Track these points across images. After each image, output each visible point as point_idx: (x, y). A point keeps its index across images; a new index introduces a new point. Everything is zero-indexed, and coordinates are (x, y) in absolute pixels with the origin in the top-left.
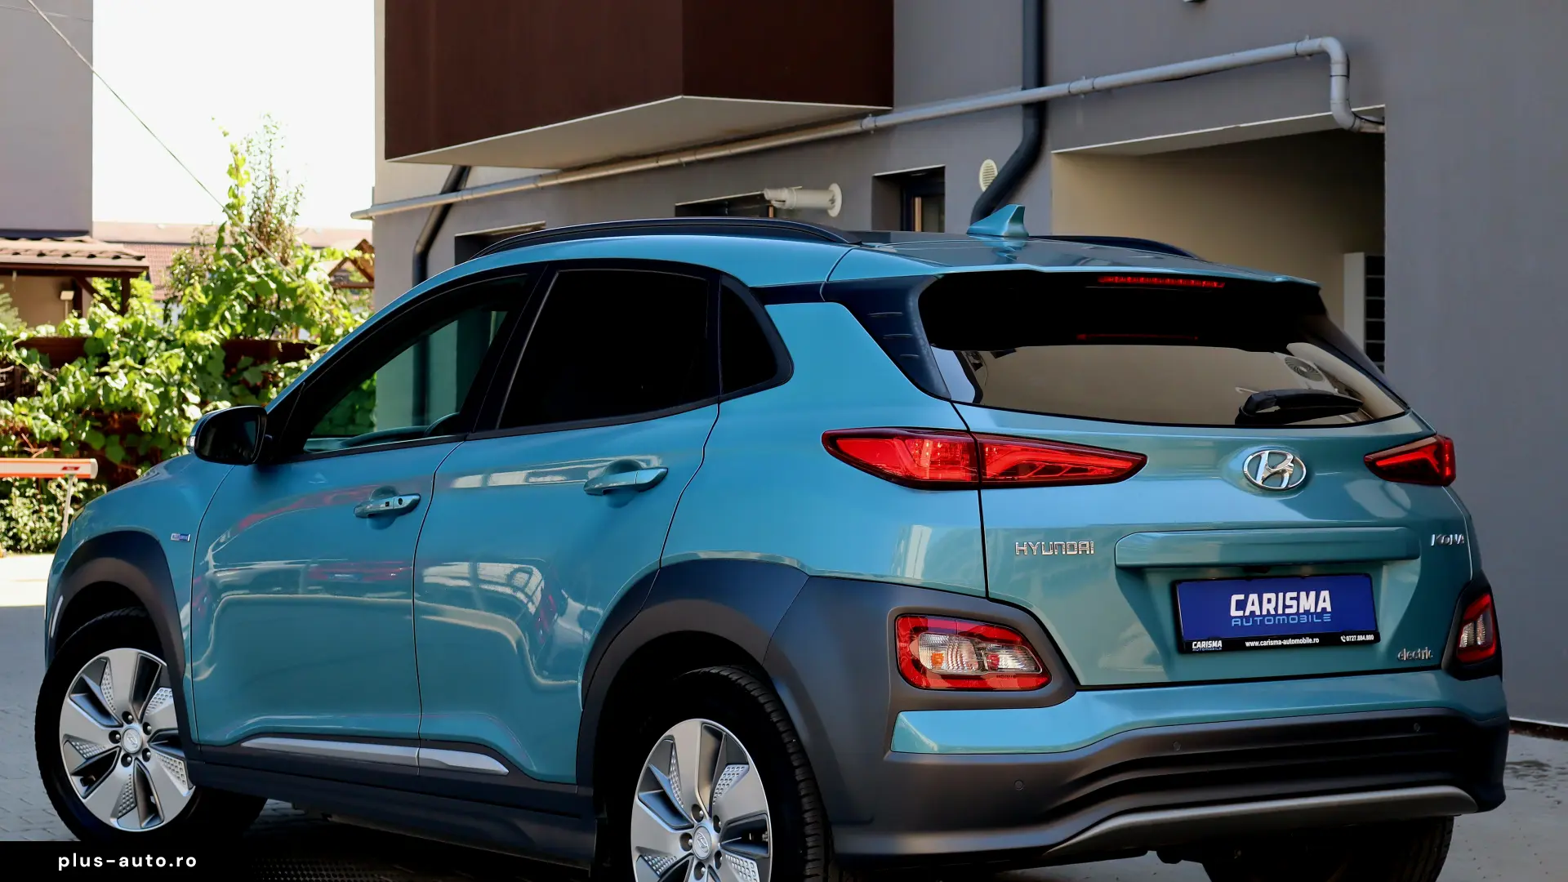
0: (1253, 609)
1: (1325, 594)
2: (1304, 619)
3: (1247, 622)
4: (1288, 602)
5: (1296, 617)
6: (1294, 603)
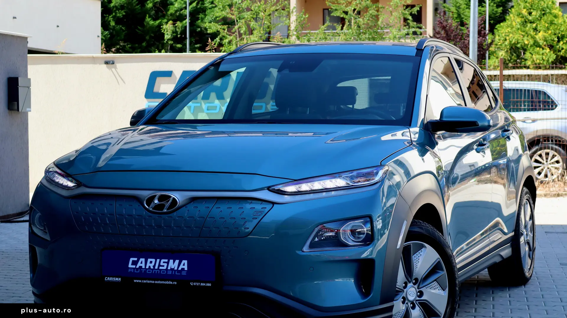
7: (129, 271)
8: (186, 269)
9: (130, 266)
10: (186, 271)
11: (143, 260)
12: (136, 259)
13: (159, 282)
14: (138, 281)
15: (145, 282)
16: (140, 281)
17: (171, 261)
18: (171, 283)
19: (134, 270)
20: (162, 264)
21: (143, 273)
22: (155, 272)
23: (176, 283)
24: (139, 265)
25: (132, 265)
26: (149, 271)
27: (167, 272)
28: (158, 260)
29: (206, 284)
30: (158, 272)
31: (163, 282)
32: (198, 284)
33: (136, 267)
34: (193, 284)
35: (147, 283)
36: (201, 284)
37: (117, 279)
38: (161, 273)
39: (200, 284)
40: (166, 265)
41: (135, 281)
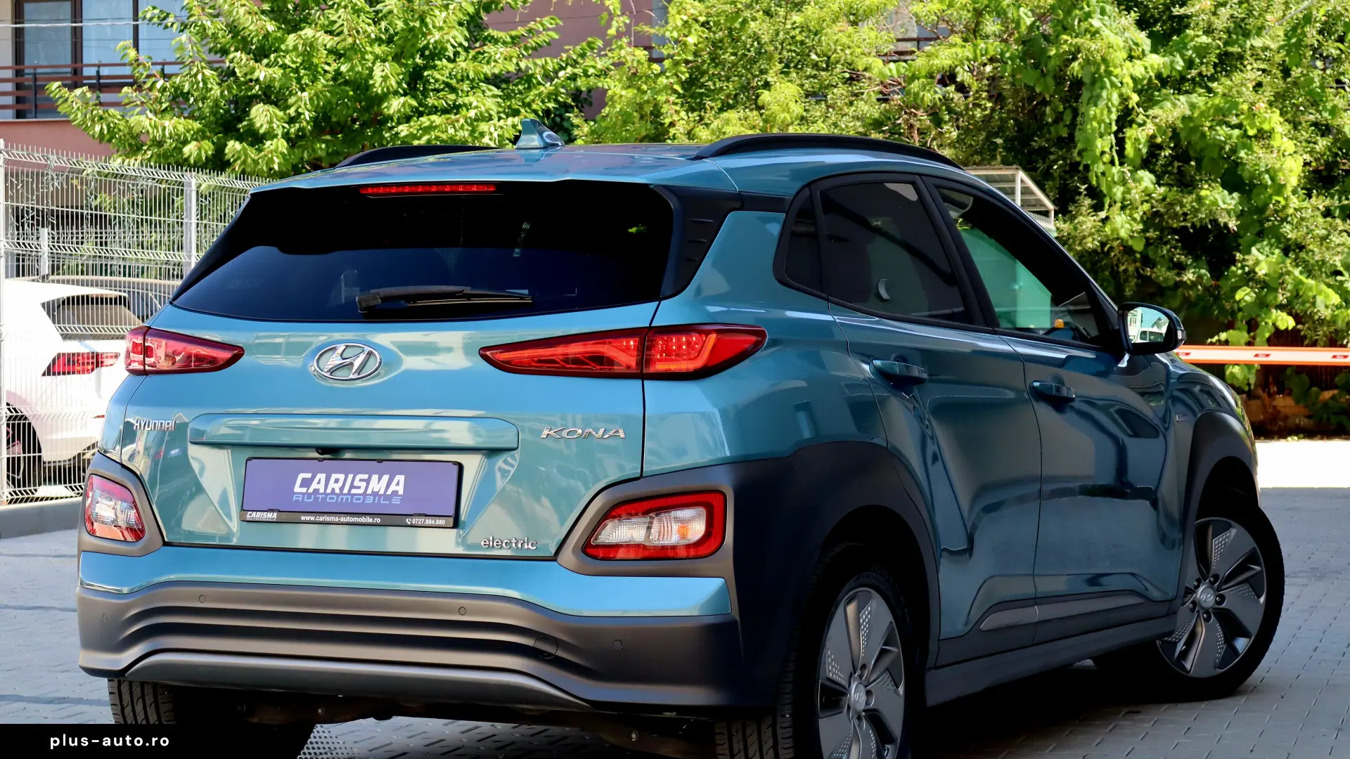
0: (317, 487)
1: (401, 478)
2: (370, 500)
3: (308, 498)
4: (356, 483)
5: (362, 497)
6: (363, 485)
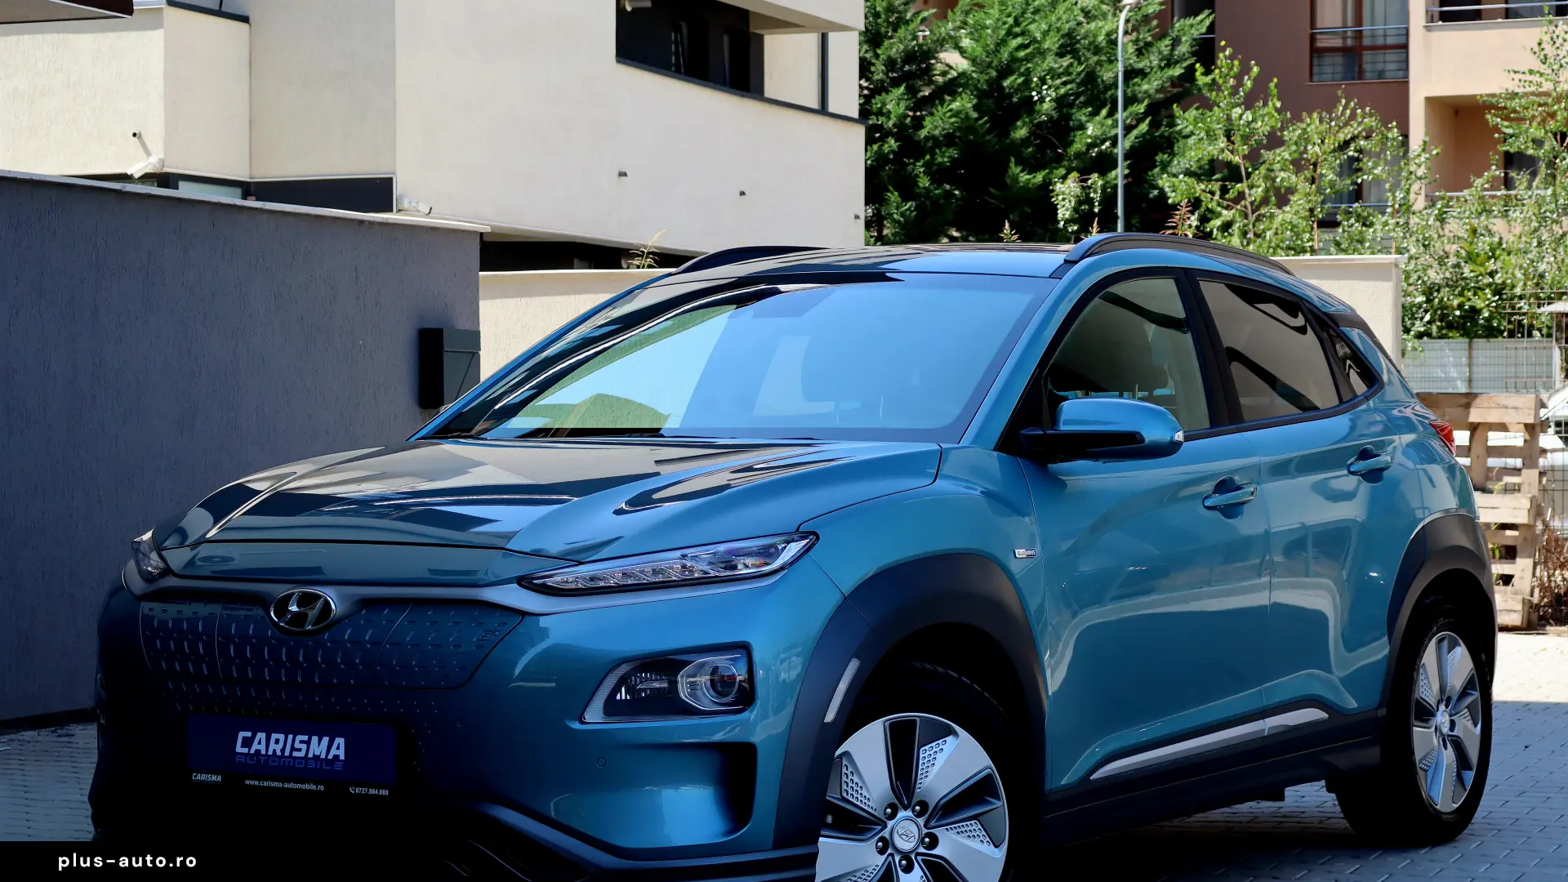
7: (237, 760)
8: (342, 757)
9: (239, 749)
10: (342, 760)
11: (261, 736)
12: (249, 734)
13: (291, 785)
14: (252, 783)
15: (266, 784)
16: (257, 783)
17: (315, 739)
18: (314, 787)
19: (246, 760)
20: (297, 745)
21: (264, 765)
22: (284, 762)
23: (322, 788)
24: (255, 747)
25: (242, 746)
26: (274, 761)
27: (306, 764)
28: (290, 737)
29: (379, 791)
30: (289, 762)
31: (299, 786)
32: (364, 790)
33: (249, 750)
34: (355, 791)
35: (268, 788)
36: (370, 790)
37: (214, 778)
38: (296, 765)
39: (368, 791)
40: (304, 746)
41: (247, 782)
